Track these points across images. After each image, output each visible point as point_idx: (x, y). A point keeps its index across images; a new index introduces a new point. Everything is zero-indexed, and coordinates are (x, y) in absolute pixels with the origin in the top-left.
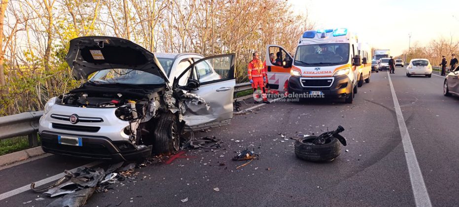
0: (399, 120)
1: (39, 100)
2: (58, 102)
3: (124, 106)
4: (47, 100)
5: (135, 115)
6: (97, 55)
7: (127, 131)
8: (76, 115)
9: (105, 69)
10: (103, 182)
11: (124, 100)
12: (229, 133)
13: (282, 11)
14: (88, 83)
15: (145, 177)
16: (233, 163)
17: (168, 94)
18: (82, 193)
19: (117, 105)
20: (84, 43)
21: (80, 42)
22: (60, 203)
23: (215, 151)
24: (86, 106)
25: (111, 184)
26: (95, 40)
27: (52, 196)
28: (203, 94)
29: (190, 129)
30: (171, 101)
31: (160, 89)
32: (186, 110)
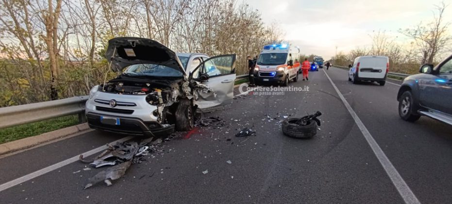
0: (346, 105)
1: (87, 87)
2: (100, 90)
3: (152, 93)
4: (93, 86)
5: (161, 101)
6: (130, 52)
7: (156, 113)
8: (114, 100)
9: (137, 64)
10: (137, 154)
11: (151, 89)
12: (228, 113)
13: (256, 27)
14: (123, 75)
15: (170, 150)
16: (237, 138)
17: (186, 84)
18: (122, 167)
19: (147, 93)
20: (120, 43)
21: (117, 42)
22: (104, 176)
23: (221, 128)
24: (122, 92)
25: (144, 156)
26: (129, 40)
27: (97, 167)
28: (211, 85)
29: (201, 111)
30: (188, 90)
31: (179, 81)
32: (199, 96)
